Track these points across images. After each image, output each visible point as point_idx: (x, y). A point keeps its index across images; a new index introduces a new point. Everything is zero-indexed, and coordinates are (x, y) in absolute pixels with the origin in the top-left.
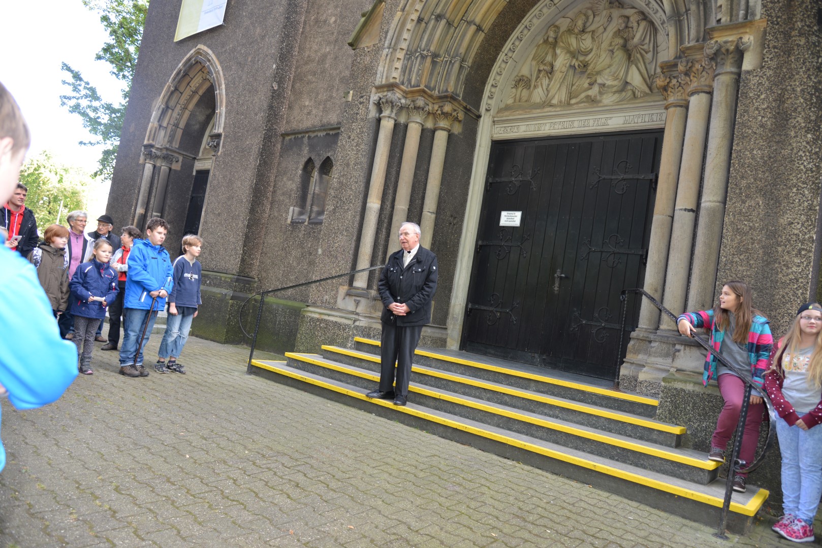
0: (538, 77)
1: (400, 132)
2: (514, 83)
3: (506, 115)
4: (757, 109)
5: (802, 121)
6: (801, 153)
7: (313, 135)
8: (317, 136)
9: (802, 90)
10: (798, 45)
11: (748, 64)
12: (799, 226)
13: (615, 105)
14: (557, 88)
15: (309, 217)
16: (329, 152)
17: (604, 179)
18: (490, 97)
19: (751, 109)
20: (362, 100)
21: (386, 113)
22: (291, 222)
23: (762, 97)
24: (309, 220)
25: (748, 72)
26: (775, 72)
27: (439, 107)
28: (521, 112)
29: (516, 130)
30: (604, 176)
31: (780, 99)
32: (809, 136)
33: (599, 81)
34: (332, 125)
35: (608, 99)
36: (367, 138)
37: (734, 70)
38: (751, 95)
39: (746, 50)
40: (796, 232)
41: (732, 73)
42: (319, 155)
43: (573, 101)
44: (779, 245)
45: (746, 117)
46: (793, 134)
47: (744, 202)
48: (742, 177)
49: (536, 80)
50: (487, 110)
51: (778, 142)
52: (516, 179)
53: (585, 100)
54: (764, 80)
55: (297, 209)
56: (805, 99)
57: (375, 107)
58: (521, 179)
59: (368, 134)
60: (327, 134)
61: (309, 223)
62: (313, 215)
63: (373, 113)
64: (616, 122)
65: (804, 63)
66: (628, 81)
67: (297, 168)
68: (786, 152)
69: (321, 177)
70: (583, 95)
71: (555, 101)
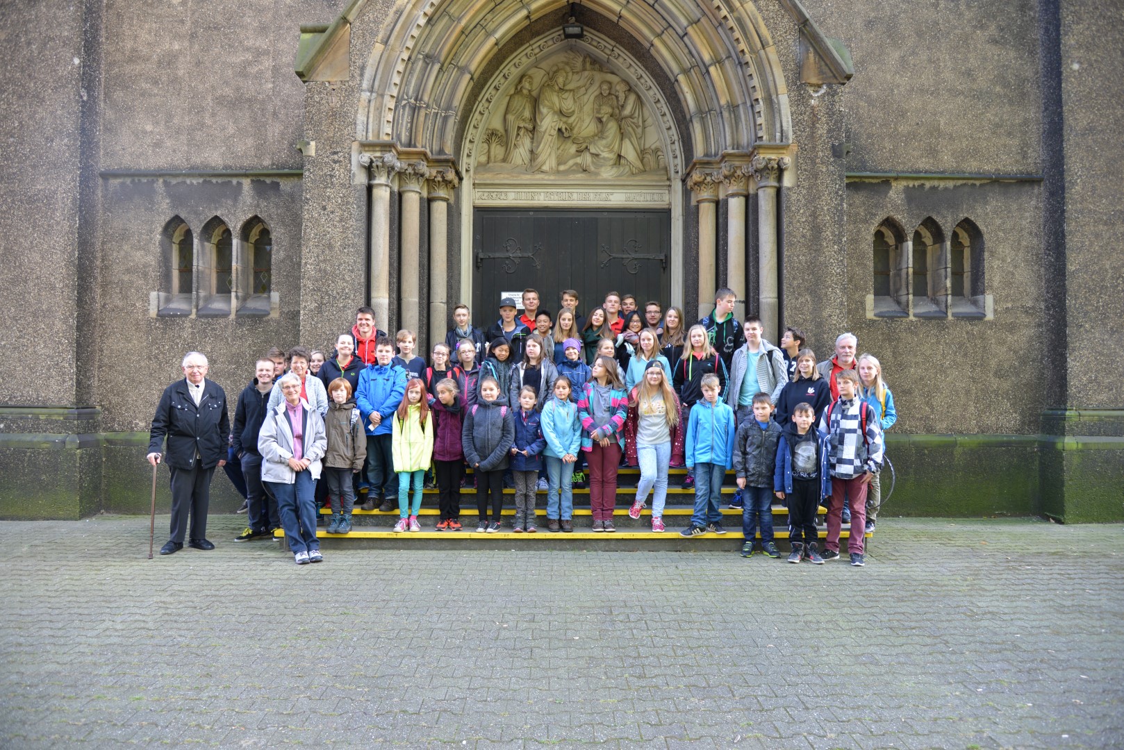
0: (518, 134)
1: (397, 201)
2: (485, 137)
3: (488, 178)
4: (798, 221)
5: (830, 234)
6: (831, 260)
7: (174, 181)
8: (185, 182)
9: (828, 209)
10: (822, 172)
11: (788, 181)
12: (836, 318)
13: (614, 181)
14: (548, 154)
15: (197, 306)
16: (216, 209)
17: (614, 258)
18: (469, 156)
19: (795, 221)
20: (336, 157)
21: (381, 179)
22: (158, 315)
23: (801, 211)
24: (198, 311)
25: (788, 189)
26: (808, 192)
27: (438, 172)
28: (506, 176)
29: (503, 196)
30: (614, 255)
31: (814, 215)
32: (836, 247)
33: (593, 150)
34: (213, 168)
35: (607, 173)
36: (358, 211)
37: (776, 184)
38: (793, 209)
39: (786, 169)
40: (835, 322)
41: (775, 187)
42: (197, 213)
43: (562, 168)
44: (825, 333)
45: (791, 228)
46: (825, 244)
47: (797, 299)
48: (794, 278)
49: (516, 137)
50: (467, 171)
51: (815, 251)
52: (514, 255)
53: (574, 168)
54: (801, 198)
55: (162, 294)
56: (831, 217)
57: (363, 170)
58: (520, 255)
59: (358, 207)
60: (205, 181)
61: (199, 316)
62: (201, 304)
63: (361, 179)
64: (618, 199)
65: (827, 187)
66: (622, 154)
67: (151, 231)
68: (822, 259)
69: (203, 246)
70: (571, 162)
71: (545, 168)
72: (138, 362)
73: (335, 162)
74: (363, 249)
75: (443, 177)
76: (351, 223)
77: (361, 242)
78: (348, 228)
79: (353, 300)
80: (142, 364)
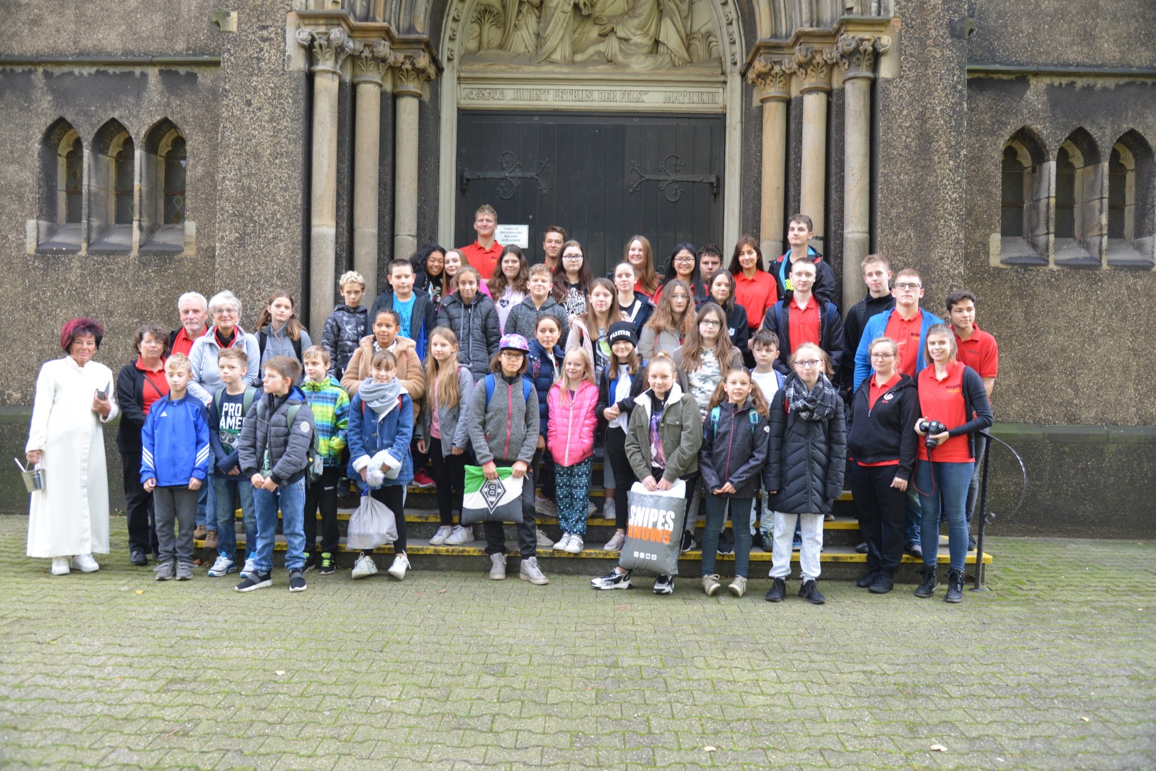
0: (520, 12)
1: (348, 98)
2: (476, 15)
3: (478, 69)
4: (900, 126)
5: (944, 145)
6: (945, 181)
7: (57, 71)
8: (71, 73)
9: (942, 110)
10: (935, 58)
11: (886, 70)
12: (949, 261)
13: (649, 75)
14: (559, 37)
15: (88, 240)
16: (113, 109)
17: (648, 180)
18: (452, 39)
19: (895, 126)
20: (265, 33)
21: (326, 64)
22: (37, 251)
23: (905, 112)
24: (89, 245)
25: (887, 81)
26: (914, 86)
28: (503, 67)
29: (498, 95)
30: (647, 177)
31: (922, 118)
32: (951, 162)
33: (621, 33)
34: (109, 54)
35: (640, 64)
36: (292, 106)
37: (870, 74)
38: (893, 109)
39: (884, 53)
40: (947, 267)
41: (868, 78)
42: (87, 115)
43: (579, 58)
44: (933, 282)
45: (890, 136)
46: (936, 158)
47: (896, 234)
48: (892, 206)
49: (517, 16)
50: (450, 60)
51: (923, 167)
52: (512, 175)
53: (596, 57)
54: (904, 93)
55: (43, 223)
56: (945, 122)
57: (302, 52)
58: (520, 175)
59: (295, 102)
60: (98, 72)
61: (90, 252)
62: (94, 236)
63: (298, 62)
64: (653, 99)
65: (941, 79)
66: (661, 39)
67: (28, 139)
68: (931, 179)
69: (96, 159)
70: (591, 50)
71: (557, 56)
72: (12, 312)
73: (264, 40)
74: (300, 159)
75: (413, 64)
76: (285, 124)
77: (298, 150)
78: (280, 130)
79: (287, 229)
80: (17, 316)
